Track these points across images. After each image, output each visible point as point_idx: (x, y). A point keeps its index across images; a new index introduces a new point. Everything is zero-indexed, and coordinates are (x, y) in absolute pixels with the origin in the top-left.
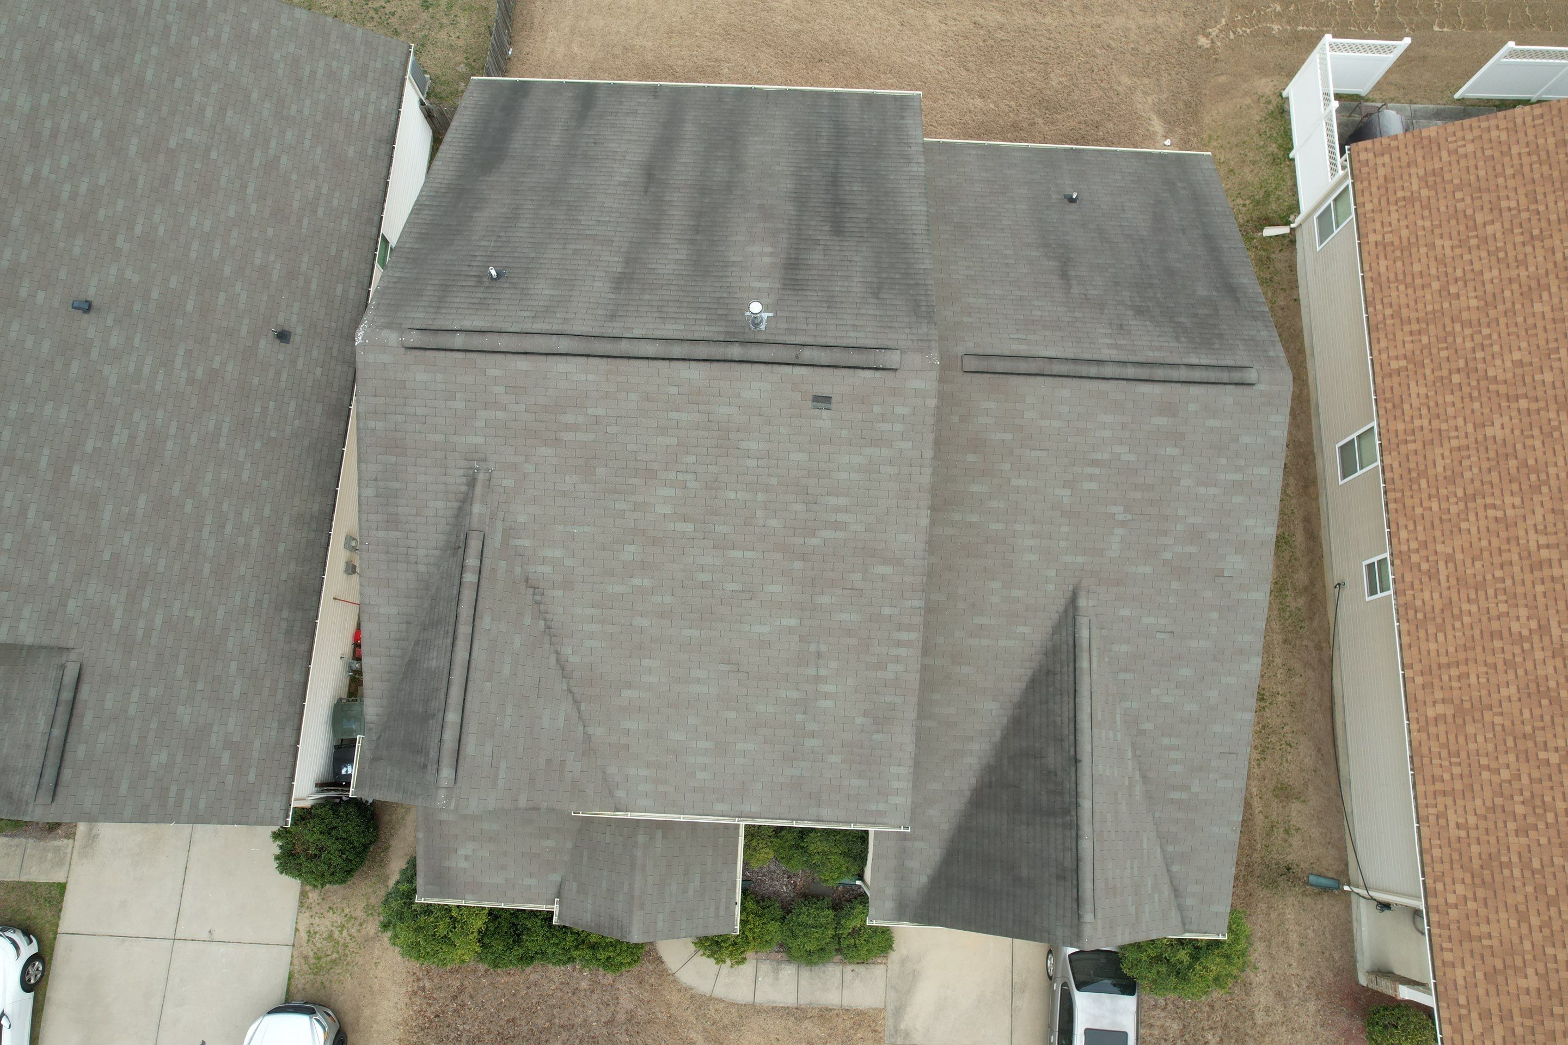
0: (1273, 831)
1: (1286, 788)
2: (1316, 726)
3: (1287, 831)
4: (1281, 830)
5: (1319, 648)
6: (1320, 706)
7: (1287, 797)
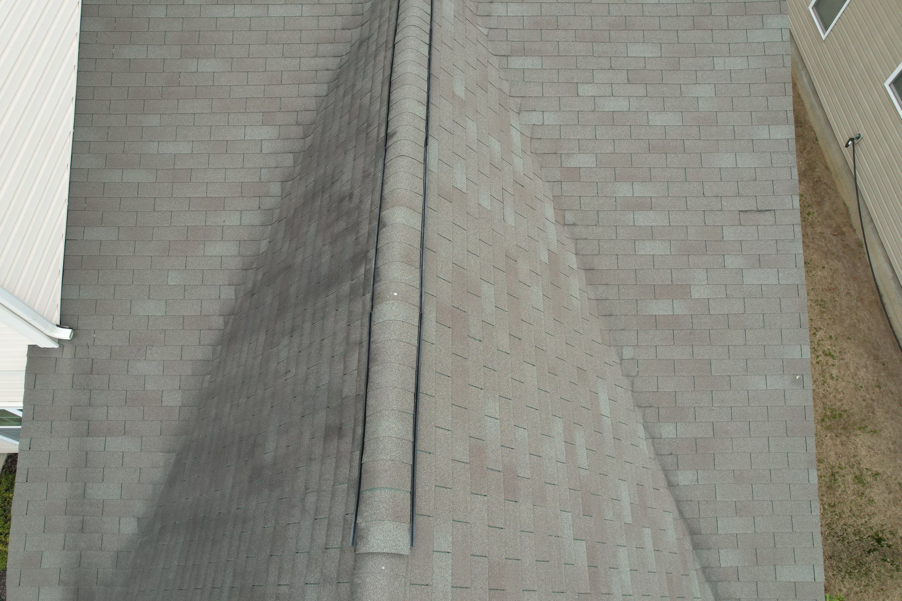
0: (835, 480)
1: (840, 416)
2: (862, 327)
3: (859, 479)
4: (850, 478)
5: (839, 233)
6: (862, 300)
7: (845, 428)
